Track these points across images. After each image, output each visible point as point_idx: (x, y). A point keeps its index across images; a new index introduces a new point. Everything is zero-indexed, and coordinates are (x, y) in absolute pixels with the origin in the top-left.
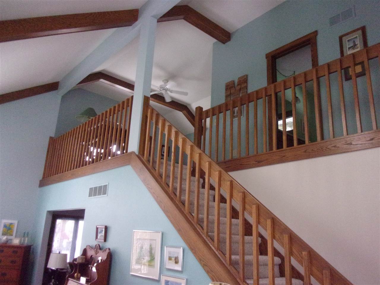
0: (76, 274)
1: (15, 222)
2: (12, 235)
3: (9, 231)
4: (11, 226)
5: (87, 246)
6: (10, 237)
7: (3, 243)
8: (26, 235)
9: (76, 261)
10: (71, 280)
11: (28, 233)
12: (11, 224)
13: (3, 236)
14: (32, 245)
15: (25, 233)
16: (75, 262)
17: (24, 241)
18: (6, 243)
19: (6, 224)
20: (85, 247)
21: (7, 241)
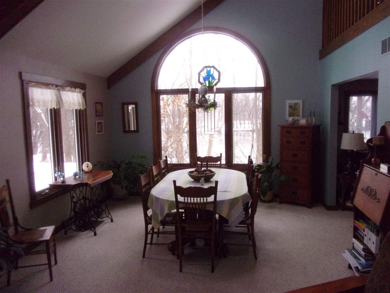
0: (373, 159)
1: (300, 102)
2: (299, 116)
3: (295, 112)
4: (296, 107)
5: (386, 123)
6: (296, 118)
7: (291, 124)
8: (312, 114)
9: (372, 143)
10: (367, 166)
11: (314, 112)
12: (296, 104)
13: (289, 117)
14: (321, 125)
15: (311, 112)
16: (370, 144)
17: (312, 120)
18: (294, 124)
19: (291, 104)
20: (383, 124)
21: (294, 122)
